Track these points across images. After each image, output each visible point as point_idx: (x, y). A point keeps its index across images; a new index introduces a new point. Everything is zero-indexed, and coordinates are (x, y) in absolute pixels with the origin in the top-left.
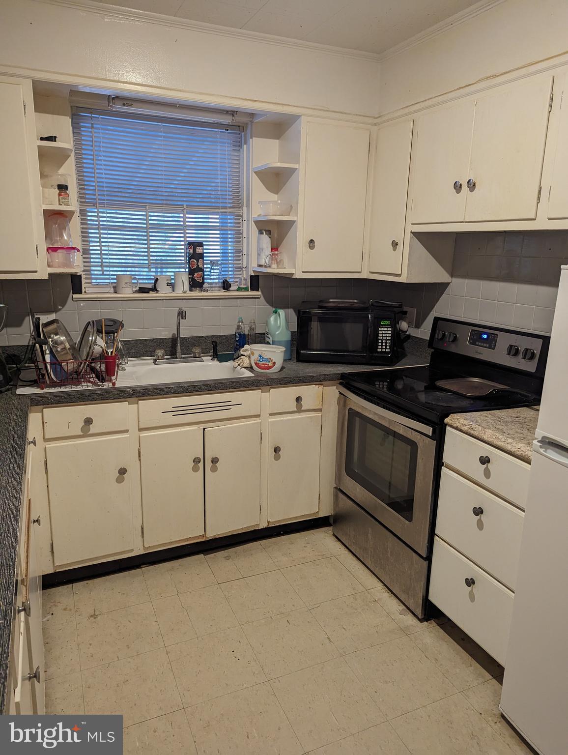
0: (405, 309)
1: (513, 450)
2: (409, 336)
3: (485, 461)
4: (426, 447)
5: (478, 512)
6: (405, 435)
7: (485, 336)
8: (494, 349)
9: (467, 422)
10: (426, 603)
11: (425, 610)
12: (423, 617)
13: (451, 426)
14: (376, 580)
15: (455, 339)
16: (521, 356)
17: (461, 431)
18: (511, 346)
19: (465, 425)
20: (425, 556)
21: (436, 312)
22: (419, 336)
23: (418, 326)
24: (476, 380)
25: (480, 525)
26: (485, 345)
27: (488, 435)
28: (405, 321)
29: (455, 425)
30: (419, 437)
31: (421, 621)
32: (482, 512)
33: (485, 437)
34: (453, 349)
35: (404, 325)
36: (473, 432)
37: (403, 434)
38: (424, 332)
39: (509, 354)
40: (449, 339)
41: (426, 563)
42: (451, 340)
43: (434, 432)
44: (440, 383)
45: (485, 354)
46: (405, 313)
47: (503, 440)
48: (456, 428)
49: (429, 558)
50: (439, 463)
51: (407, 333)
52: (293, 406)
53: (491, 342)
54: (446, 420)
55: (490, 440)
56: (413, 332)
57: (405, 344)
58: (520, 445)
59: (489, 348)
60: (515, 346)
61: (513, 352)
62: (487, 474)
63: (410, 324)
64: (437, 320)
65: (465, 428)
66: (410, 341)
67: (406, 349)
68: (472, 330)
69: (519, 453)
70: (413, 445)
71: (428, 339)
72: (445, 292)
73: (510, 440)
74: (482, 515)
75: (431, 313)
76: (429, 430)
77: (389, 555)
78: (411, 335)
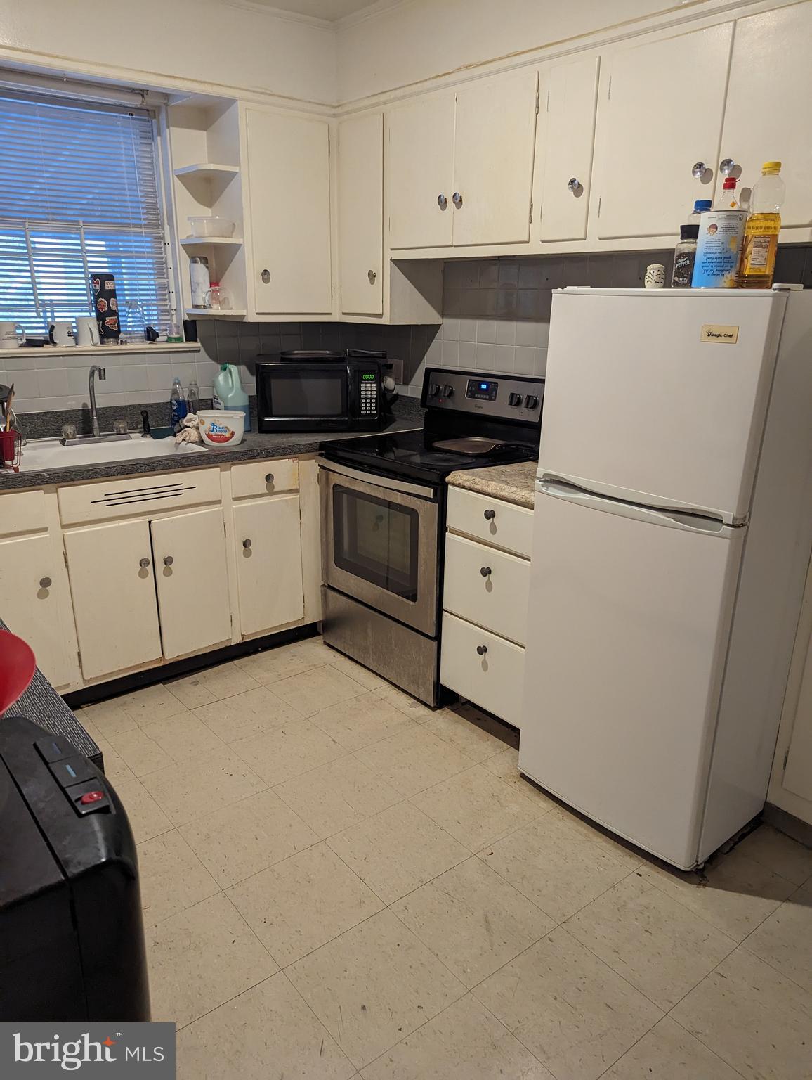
0: (389, 361)
1: (517, 498)
2: (397, 395)
3: (490, 515)
4: (427, 512)
5: (486, 572)
6: (403, 504)
7: (484, 387)
8: (494, 400)
9: (470, 478)
10: (437, 687)
11: (437, 698)
12: (435, 704)
13: (454, 485)
14: (380, 680)
15: (451, 393)
16: (523, 404)
17: (464, 487)
18: (513, 395)
19: (467, 481)
20: (433, 635)
21: (427, 363)
22: (409, 395)
23: (407, 382)
24: (477, 439)
25: (489, 587)
26: (485, 397)
27: (492, 487)
28: (390, 377)
29: (457, 482)
30: (419, 503)
31: (433, 709)
32: (490, 572)
33: (489, 490)
34: (450, 405)
35: (390, 382)
36: (476, 486)
37: (400, 503)
38: (415, 389)
39: (511, 404)
40: (445, 393)
41: (435, 644)
42: (446, 395)
43: (435, 494)
44: (438, 445)
45: (486, 408)
46: (390, 366)
47: (507, 490)
48: (459, 486)
49: (438, 638)
50: (442, 529)
51: (394, 392)
52: (262, 487)
53: (491, 393)
54: (448, 479)
55: (494, 491)
56: (402, 390)
57: (392, 407)
58: (525, 492)
59: (490, 399)
60: (516, 395)
61: (515, 401)
62: (493, 529)
63: (396, 379)
64: (429, 371)
65: (467, 484)
66: (398, 402)
67: (393, 412)
68: (470, 380)
69: (523, 500)
70: (413, 513)
71: (420, 397)
72: (436, 337)
73: (514, 489)
74: (491, 576)
75: (422, 364)
76: (429, 492)
77: (393, 646)
78: (399, 394)
